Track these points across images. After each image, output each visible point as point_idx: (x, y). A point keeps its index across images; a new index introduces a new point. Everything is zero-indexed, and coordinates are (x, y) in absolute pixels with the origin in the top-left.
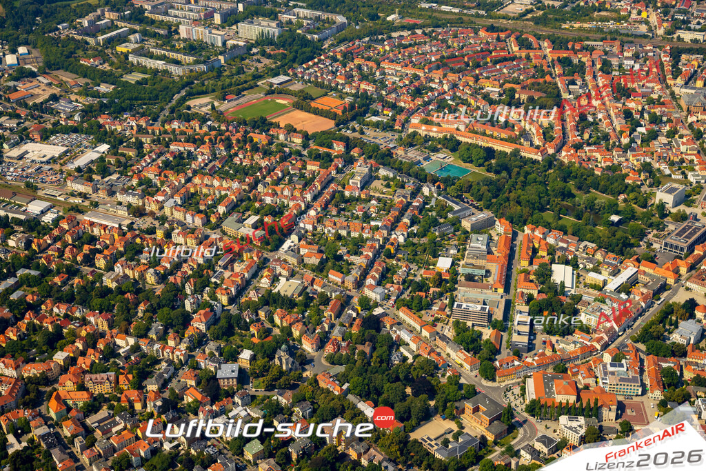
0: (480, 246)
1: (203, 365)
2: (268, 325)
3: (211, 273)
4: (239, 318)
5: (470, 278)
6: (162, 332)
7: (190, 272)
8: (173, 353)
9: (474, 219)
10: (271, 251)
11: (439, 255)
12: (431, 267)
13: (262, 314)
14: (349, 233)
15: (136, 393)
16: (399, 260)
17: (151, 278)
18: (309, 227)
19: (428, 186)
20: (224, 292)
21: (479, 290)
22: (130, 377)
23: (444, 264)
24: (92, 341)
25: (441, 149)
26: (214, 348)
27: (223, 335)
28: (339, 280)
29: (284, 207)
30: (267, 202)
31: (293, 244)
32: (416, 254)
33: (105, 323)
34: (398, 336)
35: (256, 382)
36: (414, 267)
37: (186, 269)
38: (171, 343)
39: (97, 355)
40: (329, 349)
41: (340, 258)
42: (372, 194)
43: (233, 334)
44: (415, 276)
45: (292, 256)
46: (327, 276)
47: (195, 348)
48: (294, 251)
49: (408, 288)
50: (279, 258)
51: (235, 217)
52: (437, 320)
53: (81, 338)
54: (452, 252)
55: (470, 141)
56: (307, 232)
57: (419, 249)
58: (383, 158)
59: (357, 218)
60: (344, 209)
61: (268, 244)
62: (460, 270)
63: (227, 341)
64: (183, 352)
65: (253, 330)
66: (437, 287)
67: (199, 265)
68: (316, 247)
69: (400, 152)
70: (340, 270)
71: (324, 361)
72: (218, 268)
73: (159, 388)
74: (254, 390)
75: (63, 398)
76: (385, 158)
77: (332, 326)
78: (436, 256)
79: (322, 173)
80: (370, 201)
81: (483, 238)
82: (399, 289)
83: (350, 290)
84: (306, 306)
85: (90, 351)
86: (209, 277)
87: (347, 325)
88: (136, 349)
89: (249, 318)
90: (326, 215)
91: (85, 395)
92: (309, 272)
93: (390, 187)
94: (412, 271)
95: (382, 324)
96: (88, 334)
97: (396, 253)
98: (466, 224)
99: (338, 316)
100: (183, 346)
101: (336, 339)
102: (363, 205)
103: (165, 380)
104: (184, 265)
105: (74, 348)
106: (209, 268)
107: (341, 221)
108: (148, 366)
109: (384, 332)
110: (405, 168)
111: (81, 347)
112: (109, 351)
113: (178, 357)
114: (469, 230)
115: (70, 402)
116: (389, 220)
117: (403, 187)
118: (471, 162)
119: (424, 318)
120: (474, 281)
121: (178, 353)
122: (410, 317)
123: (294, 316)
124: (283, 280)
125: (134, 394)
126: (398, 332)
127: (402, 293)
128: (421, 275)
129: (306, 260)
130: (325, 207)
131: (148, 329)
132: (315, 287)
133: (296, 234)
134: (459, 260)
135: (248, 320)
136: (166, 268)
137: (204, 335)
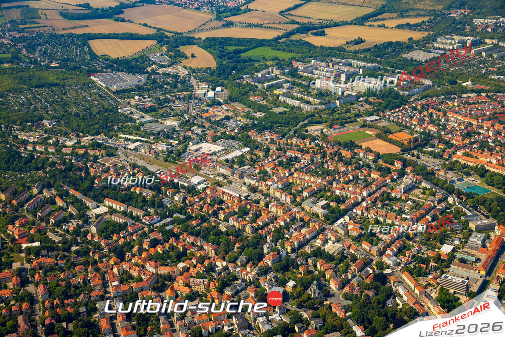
0: (476, 240)
1: (263, 285)
2: (311, 269)
3: (286, 231)
4: (294, 260)
5: (463, 261)
6: (245, 262)
7: (273, 229)
8: (247, 275)
9: (479, 222)
10: (330, 224)
11: (445, 243)
12: (437, 250)
13: (310, 261)
14: (385, 220)
15: (217, 293)
16: (415, 242)
17: (248, 230)
18: (359, 213)
19: (452, 197)
20: (289, 244)
21: (467, 270)
22: (217, 284)
23: (446, 249)
24: (201, 260)
25: (474, 174)
26: (272, 276)
27: (281, 270)
28: (368, 248)
29: (347, 198)
30: (337, 194)
31: (344, 221)
32: (428, 240)
33: (213, 251)
34: (397, 290)
35: (293, 301)
36: (424, 248)
37: (271, 227)
38: (248, 269)
39: (202, 268)
40: (346, 289)
41: (374, 235)
42: (410, 197)
43: (288, 271)
44: (423, 254)
45: (341, 229)
46: (361, 245)
47: (262, 275)
48: (344, 226)
49: (415, 261)
50: (333, 229)
51: (312, 199)
52: (429, 284)
53: (196, 257)
54: (457, 242)
55: (496, 171)
56: (357, 215)
57: (432, 237)
58: (427, 175)
59: (395, 211)
60: (387, 205)
61: (328, 219)
62: (458, 255)
63: (283, 274)
64: (253, 275)
65: (301, 270)
66: (436, 263)
67: (280, 226)
68: (359, 225)
69: (442, 173)
70: (371, 243)
71: (341, 297)
72: (292, 230)
73: (232, 294)
74: (290, 306)
75: (175, 289)
76: (429, 175)
77: (353, 277)
78: (442, 243)
79: (379, 179)
80: (408, 201)
81: (481, 236)
82: (408, 260)
83: (374, 256)
84: (341, 261)
85: (199, 265)
86: (284, 234)
87: (364, 277)
88: (226, 269)
89: (300, 262)
90: (373, 206)
91: (188, 289)
92: (351, 240)
93: (425, 195)
94: (422, 251)
95: (388, 280)
96: (201, 255)
97: (414, 237)
98: (472, 226)
99: (360, 270)
100: (254, 272)
101: (352, 284)
102: (402, 204)
103: (237, 290)
104: (271, 224)
105: (190, 262)
106: (286, 229)
107: (382, 212)
108: (230, 280)
109: (388, 285)
110: (440, 183)
111: (195, 263)
112: (210, 267)
113: (249, 278)
114: (474, 230)
115: (179, 292)
116: (416, 215)
117: (434, 195)
118: (493, 185)
119: (420, 282)
120: (465, 263)
121: (249, 275)
122: (409, 279)
123: (330, 265)
124: (330, 242)
125: (215, 294)
126: (397, 287)
127: (410, 263)
128: (427, 254)
129: (350, 233)
130: (374, 202)
131: (236, 258)
132: (351, 250)
133: (349, 216)
134: (459, 249)
135: (299, 263)
136: (259, 225)
137: (270, 268)
